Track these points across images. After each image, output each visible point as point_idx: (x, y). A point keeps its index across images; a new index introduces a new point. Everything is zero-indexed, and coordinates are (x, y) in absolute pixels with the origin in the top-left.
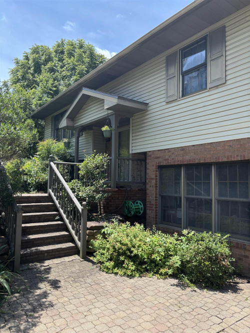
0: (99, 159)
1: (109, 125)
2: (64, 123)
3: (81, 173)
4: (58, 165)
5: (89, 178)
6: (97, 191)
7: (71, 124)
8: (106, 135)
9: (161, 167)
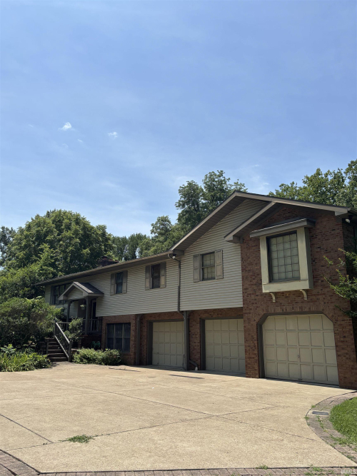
0: (79, 320)
1: (85, 304)
2: (61, 298)
3: (70, 327)
4: (59, 324)
5: (73, 330)
6: (77, 336)
7: (66, 298)
8: (83, 309)
9: (109, 325)
